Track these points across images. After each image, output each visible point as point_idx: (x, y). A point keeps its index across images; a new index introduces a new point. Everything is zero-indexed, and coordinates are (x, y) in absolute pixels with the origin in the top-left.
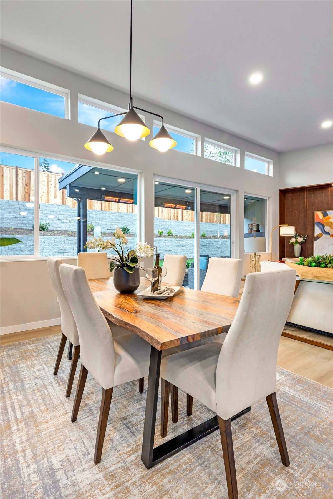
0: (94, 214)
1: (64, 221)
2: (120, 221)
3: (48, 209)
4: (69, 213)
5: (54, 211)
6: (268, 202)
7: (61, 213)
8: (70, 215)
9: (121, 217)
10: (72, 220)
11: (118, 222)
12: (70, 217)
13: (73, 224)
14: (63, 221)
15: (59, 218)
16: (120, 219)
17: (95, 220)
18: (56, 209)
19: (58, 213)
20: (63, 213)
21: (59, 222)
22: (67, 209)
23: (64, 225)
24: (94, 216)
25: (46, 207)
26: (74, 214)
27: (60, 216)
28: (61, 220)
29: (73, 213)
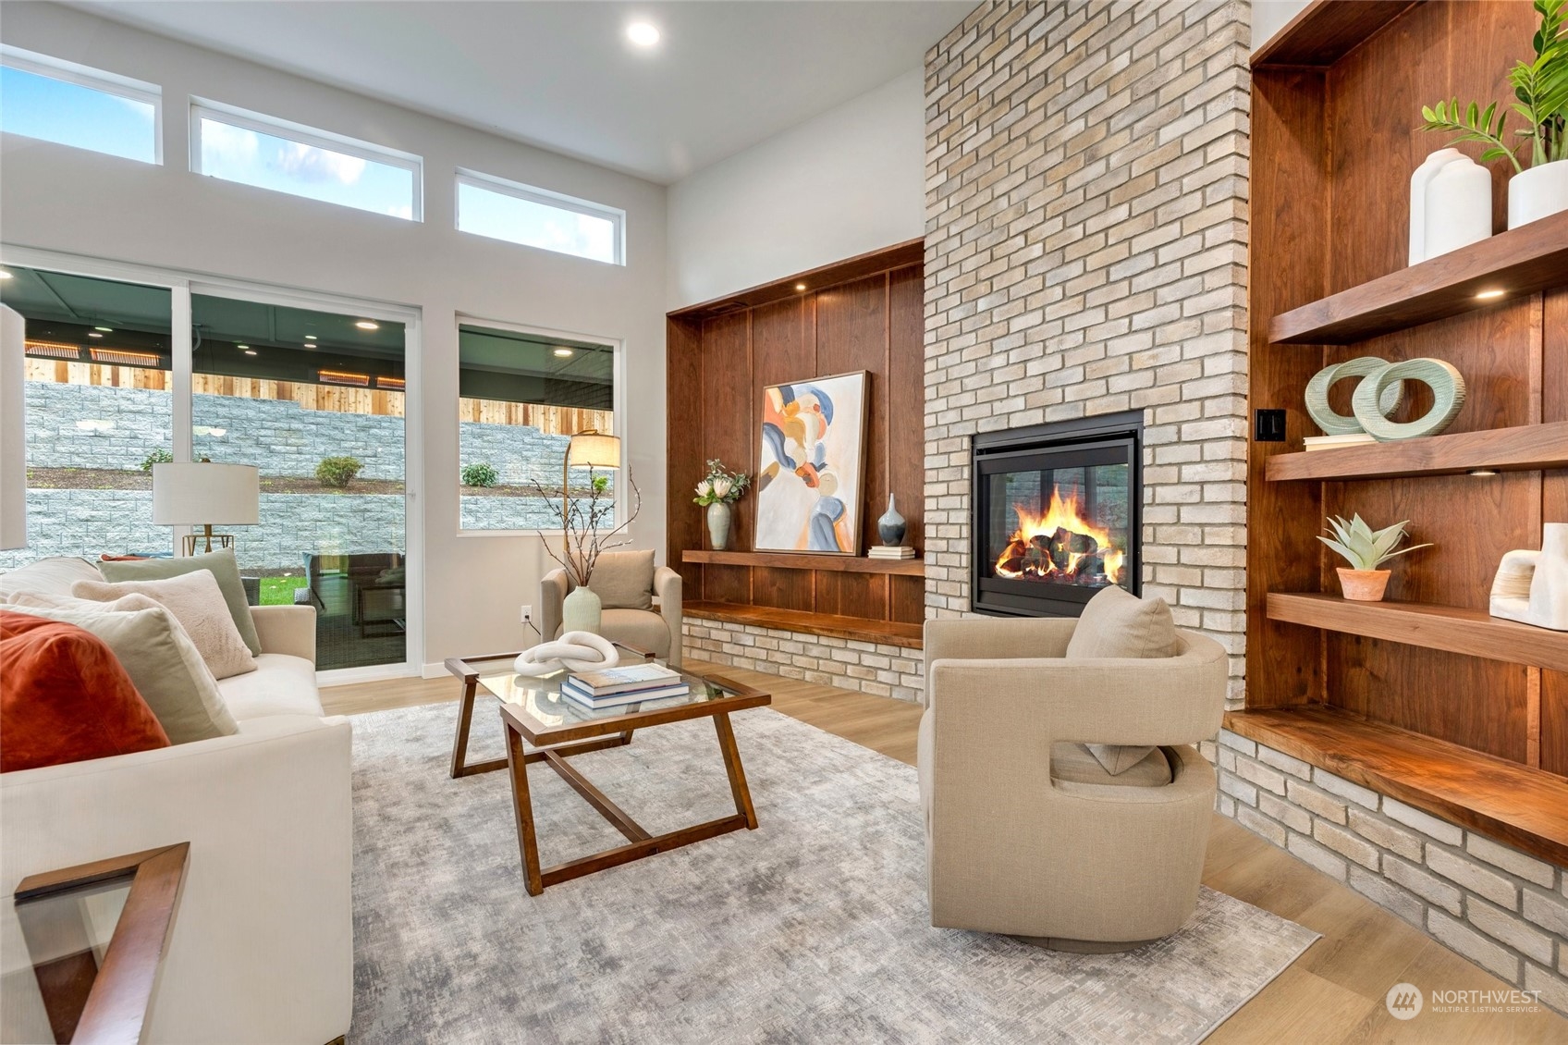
0: (384, 428)
1: (278, 448)
2: (476, 447)
3: (221, 411)
4: (295, 425)
5: (244, 417)
6: (616, 355)
7: (270, 424)
8: (300, 431)
9: (480, 436)
10: (306, 446)
11: (470, 450)
12: (299, 434)
13: (308, 456)
14: (273, 447)
15: (261, 439)
16: (477, 442)
17: (389, 445)
18: (251, 414)
19: (257, 424)
20: (277, 425)
21: (257, 451)
22: (290, 412)
23: (275, 461)
24: (386, 433)
25: (215, 405)
26: (313, 427)
27: (263, 432)
28: (268, 447)
29: (313, 423)
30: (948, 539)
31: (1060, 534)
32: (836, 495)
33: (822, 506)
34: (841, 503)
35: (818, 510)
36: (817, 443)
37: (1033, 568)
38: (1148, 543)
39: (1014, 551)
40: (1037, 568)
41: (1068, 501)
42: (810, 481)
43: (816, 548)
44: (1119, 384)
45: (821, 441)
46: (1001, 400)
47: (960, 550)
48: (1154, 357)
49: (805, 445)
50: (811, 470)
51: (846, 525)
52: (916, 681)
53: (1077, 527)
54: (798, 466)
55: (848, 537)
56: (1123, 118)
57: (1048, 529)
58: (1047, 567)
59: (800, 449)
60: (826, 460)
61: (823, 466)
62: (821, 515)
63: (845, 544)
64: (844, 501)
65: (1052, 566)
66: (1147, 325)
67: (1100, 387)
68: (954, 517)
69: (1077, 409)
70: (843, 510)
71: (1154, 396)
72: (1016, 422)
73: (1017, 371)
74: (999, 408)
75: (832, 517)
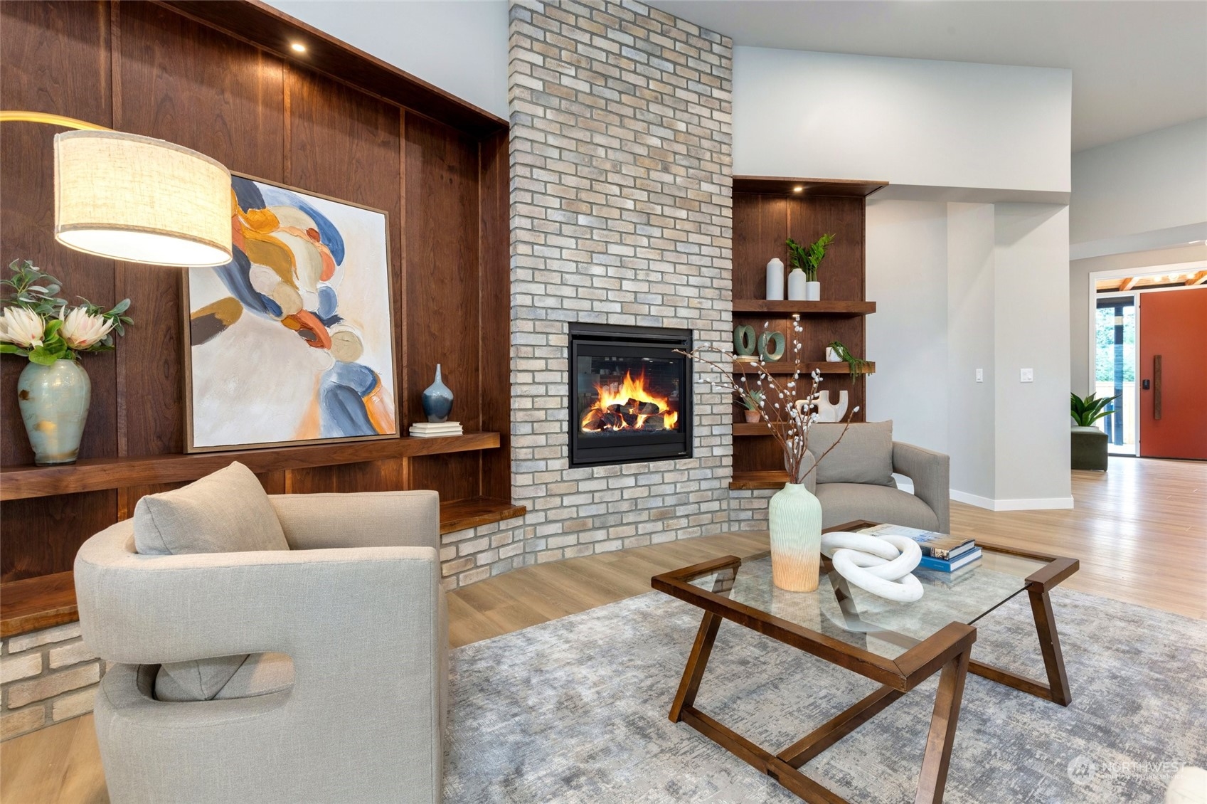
30: (546, 409)
31: (631, 402)
32: (363, 361)
33: (340, 375)
34: (371, 372)
35: (334, 379)
36: (321, 285)
37: (609, 426)
38: (697, 404)
39: (594, 416)
40: (612, 426)
41: (637, 382)
42: (313, 338)
43: (337, 433)
44: (683, 312)
45: (327, 283)
46: (601, 301)
47: (561, 417)
48: (700, 303)
49: (297, 283)
50: (313, 323)
51: (382, 400)
52: (513, 549)
53: (643, 397)
54: (285, 313)
55: (386, 414)
56: (682, 160)
57: (622, 400)
58: (621, 425)
59: (288, 289)
60: (338, 311)
61: (336, 319)
62: (340, 387)
63: (384, 424)
64: (376, 370)
65: (624, 424)
66: (696, 284)
67: (670, 312)
68: (553, 390)
69: (658, 321)
70: (375, 381)
71: (700, 324)
72: (613, 320)
73: (615, 284)
74: (598, 306)
75: (359, 390)
